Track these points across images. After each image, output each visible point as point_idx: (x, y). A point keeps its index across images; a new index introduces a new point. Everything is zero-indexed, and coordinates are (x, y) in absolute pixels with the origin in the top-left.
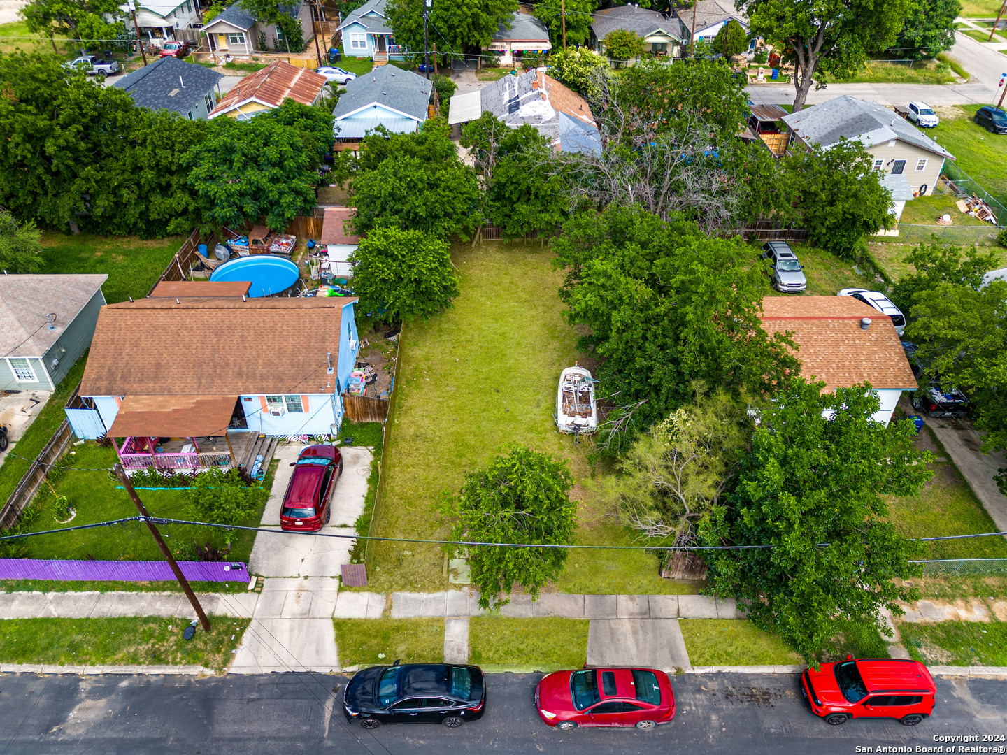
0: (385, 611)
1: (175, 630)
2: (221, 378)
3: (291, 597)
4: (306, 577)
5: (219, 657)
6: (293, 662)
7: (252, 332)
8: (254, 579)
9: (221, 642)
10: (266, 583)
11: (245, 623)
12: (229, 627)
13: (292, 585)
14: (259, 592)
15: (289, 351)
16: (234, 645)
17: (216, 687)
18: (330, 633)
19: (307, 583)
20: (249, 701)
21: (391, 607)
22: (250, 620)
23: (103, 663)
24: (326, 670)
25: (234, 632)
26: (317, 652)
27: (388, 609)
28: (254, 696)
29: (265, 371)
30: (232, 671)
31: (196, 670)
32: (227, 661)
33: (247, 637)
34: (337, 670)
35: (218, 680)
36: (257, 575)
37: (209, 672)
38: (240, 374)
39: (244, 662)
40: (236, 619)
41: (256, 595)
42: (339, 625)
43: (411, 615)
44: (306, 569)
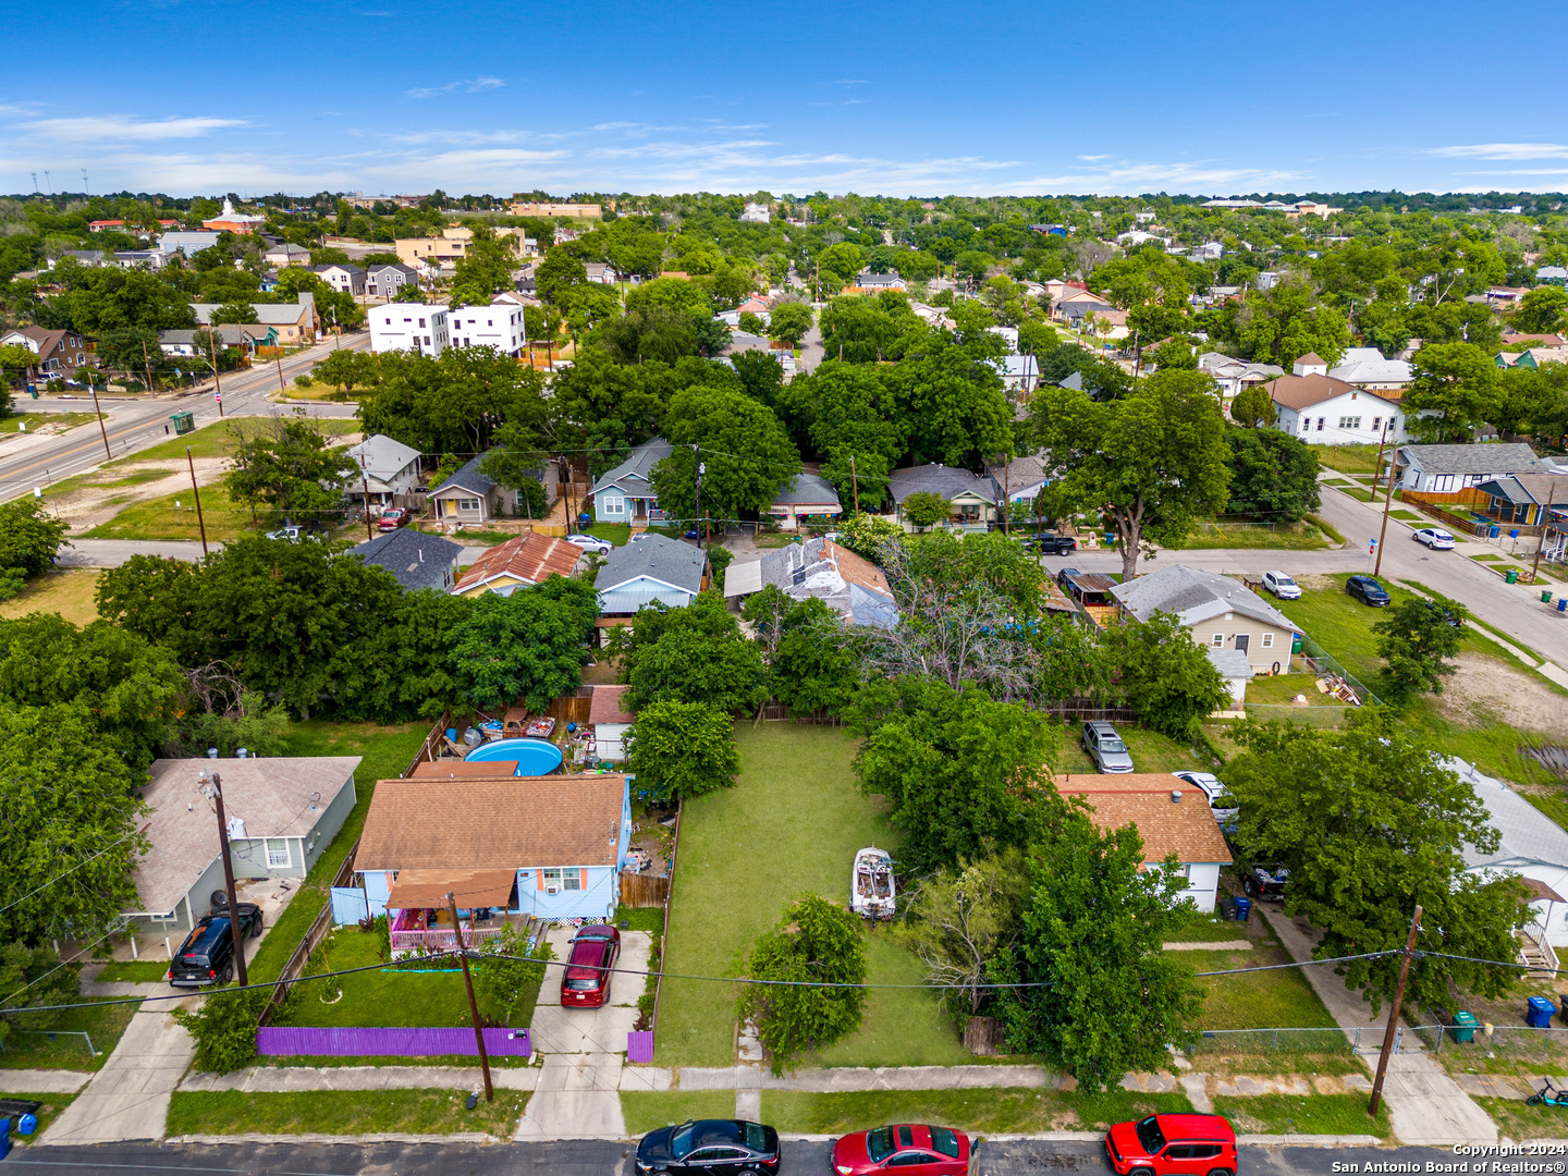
0: (672, 1084)
1: (456, 1102)
2: (499, 850)
3: (574, 1072)
4: (588, 1054)
5: (503, 1126)
6: (579, 1131)
7: (532, 804)
8: (534, 1054)
9: (505, 1112)
10: (546, 1058)
11: (527, 1095)
12: (511, 1098)
13: (574, 1060)
14: (540, 1067)
15: (570, 823)
16: (518, 1114)
17: (502, 1153)
18: (616, 1107)
19: (589, 1059)
20: (537, 1165)
21: (678, 1081)
22: (532, 1092)
23: (385, 1131)
24: (614, 1139)
25: (517, 1103)
26: (604, 1122)
27: (676, 1082)
28: (542, 1160)
29: (544, 843)
30: (517, 1139)
31: (480, 1138)
32: (511, 1130)
33: (530, 1107)
34: (625, 1138)
35: (503, 1147)
36: (537, 1051)
37: (494, 1140)
38: (519, 847)
39: (527, 1130)
40: (519, 1092)
41: (536, 1070)
42: (627, 1098)
43: (699, 1088)
44: (587, 1045)
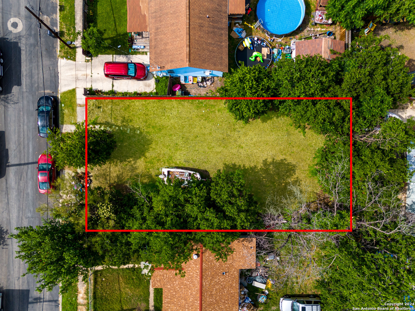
0: (79, 104)
1: (71, 38)
2: (156, 21)
3: (84, 73)
4: (91, 76)
5: (63, 54)
6: (62, 78)
7: (175, 28)
8: (90, 58)
9: (67, 54)
10: (90, 63)
11: (74, 60)
12: (72, 55)
13: (89, 72)
14: (86, 61)
15: (167, 47)
16: (67, 58)
17: (54, 56)
18: (71, 88)
19: (89, 77)
20: (50, 68)
21: (81, 106)
22: (75, 61)
23: (60, 19)
24: (59, 89)
25: (71, 57)
26: (65, 85)
27: (80, 106)
28: (51, 68)
29: (158, 39)
30: (59, 60)
31: (59, 49)
32: (62, 57)
33: (70, 61)
34: (60, 92)
35: (56, 56)
36: (92, 59)
37: (58, 53)
38: (157, 29)
39: (62, 62)
40: (75, 56)
41: (85, 61)
42: (74, 90)
43: (78, 113)
44: (95, 75)
